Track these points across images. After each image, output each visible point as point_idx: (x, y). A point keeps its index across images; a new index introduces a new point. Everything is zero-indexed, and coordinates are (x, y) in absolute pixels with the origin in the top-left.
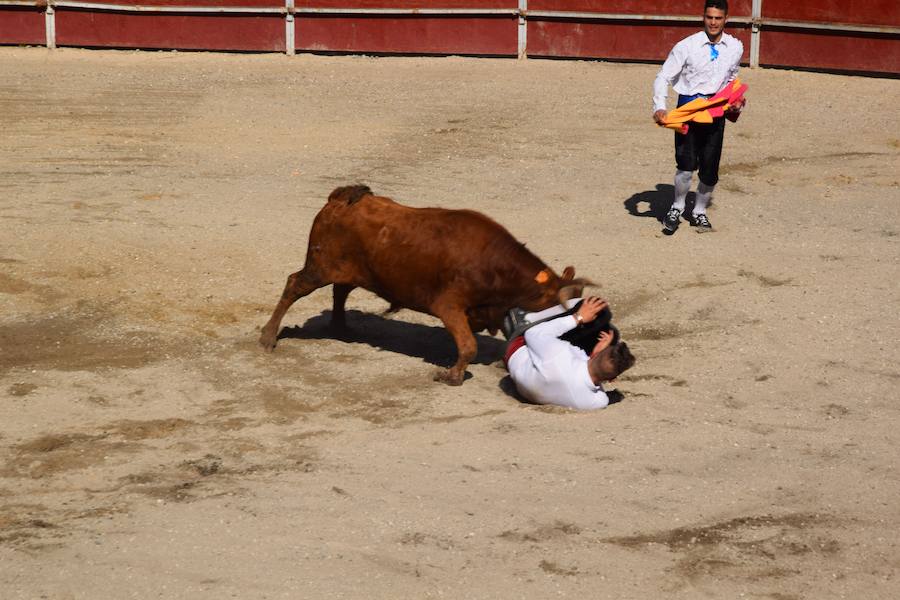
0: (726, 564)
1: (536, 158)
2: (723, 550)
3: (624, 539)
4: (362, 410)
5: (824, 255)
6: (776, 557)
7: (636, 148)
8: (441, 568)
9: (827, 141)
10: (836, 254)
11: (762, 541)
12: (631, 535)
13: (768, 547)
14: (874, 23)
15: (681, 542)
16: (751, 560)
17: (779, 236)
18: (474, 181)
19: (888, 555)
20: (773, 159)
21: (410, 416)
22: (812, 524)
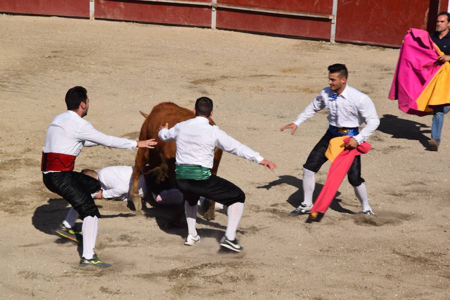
0: (197, 287)
1: (100, 73)
2: (196, 280)
3: (145, 275)
4: (4, 206)
5: (249, 127)
6: (223, 283)
7: (153, 69)
8: (46, 292)
9: (251, 69)
10: (255, 127)
11: (216, 275)
12: (149, 273)
13: (219, 278)
14: (273, 9)
15: (174, 276)
16: (210, 285)
17: (227, 117)
18: (67, 84)
19: (278, 282)
20: (224, 77)
21: (31, 210)
22: (242, 266)
